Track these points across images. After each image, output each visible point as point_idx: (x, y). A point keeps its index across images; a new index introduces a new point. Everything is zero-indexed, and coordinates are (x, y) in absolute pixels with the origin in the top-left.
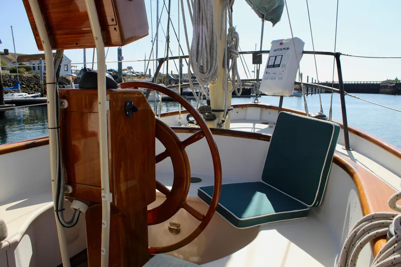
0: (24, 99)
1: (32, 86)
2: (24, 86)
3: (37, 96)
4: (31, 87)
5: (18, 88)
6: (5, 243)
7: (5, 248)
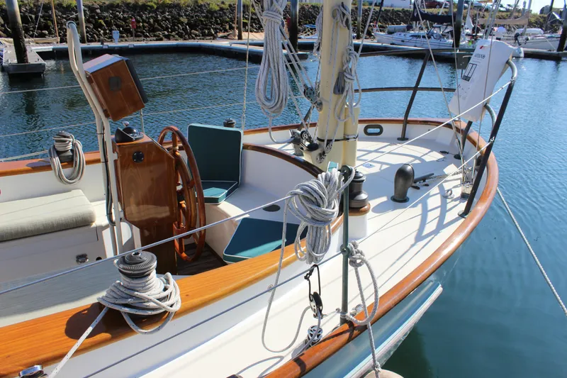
6: (94, 225)
7: (94, 228)
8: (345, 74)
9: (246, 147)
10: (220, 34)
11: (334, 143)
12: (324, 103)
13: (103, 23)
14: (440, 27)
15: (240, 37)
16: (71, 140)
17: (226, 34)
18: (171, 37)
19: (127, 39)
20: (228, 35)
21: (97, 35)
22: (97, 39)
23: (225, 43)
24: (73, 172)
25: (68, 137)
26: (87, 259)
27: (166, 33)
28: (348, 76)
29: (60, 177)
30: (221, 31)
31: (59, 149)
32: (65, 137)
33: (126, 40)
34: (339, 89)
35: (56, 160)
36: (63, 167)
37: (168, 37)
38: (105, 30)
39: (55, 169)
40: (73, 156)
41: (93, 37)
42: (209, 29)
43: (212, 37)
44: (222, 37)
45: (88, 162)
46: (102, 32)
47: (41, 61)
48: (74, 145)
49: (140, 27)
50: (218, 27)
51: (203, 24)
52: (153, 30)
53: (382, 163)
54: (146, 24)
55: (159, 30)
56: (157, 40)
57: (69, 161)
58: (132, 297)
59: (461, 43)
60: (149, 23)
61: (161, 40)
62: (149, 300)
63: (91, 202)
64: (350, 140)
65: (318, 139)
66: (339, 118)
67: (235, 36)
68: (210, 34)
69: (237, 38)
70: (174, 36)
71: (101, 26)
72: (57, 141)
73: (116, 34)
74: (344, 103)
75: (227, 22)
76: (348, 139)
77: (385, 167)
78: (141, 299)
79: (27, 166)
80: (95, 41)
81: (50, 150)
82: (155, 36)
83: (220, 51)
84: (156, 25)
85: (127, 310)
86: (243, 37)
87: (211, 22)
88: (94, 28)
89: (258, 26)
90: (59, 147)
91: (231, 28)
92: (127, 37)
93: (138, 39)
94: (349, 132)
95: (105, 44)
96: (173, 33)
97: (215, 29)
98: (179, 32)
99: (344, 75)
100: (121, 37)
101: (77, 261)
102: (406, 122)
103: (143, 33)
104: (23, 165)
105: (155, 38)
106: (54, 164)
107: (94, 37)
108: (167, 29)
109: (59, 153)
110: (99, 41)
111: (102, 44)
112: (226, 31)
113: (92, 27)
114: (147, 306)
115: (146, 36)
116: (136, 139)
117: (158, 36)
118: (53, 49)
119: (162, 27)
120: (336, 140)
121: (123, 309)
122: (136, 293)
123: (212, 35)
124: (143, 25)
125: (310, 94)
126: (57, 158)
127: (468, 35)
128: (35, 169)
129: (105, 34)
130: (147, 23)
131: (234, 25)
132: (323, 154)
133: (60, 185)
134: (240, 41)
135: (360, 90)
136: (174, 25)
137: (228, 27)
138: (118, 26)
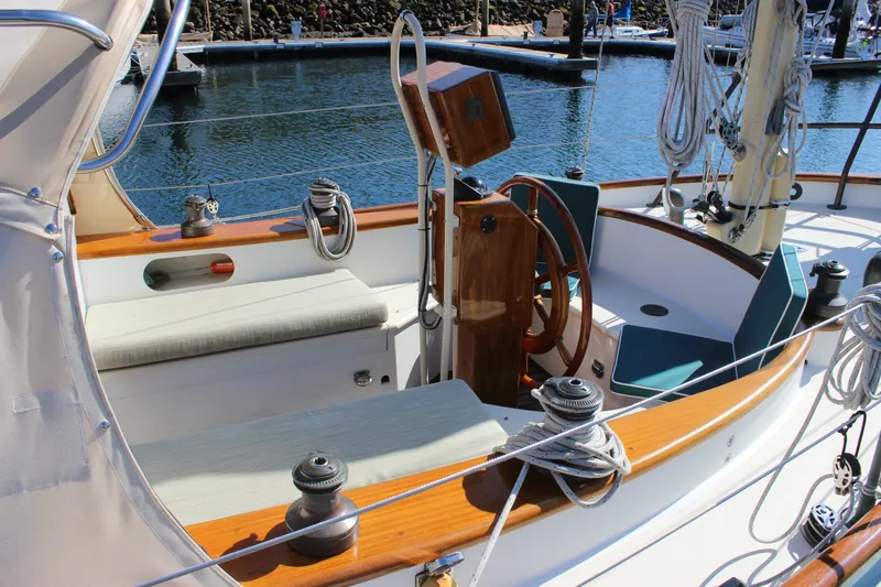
0: (632, 40)
1: (659, 10)
2: (643, 9)
3: (661, 35)
4: (655, 12)
5: (625, 16)
6: (385, 326)
7: (385, 330)
8: (787, 102)
9: (603, 212)
10: (453, 28)
11: (758, 212)
12: (748, 148)
13: (274, 9)
14: (812, 17)
15: (484, 33)
16: (336, 191)
17: (460, 27)
18: (376, 31)
19: (309, 33)
20: (466, 29)
21: (265, 28)
22: (265, 33)
23: (462, 42)
24: (338, 241)
25: (333, 188)
26: (369, 378)
27: (368, 24)
28: (793, 106)
29: (320, 249)
30: (452, 22)
31: (318, 206)
32: (329, 187)
33: (308, 36)
34: (774, 126)
35: (315, 222)
36: (325, 233)
37: (371, 32)
38: (276, 20)
39: (313, 237)
40: (338, 216)
41: (258, 30)
42: (434, 20)
43: (438, 32)
44: (455, 32)
45: (361, 227)
46: (272, 22)
47: (195, 68)
48: (340, 200)
49: (328, 15)
50: (448, 16)
51: (424, 11)
52: (348, 20)
53: (819, 246)
54: (337, 12)
55: (357, 20)
56: (354, 36)
57: (333, 225)
58: (569, 449)
59: (848, 44)
60: (342, 9)
61: (361, 35)
62: (597, 456)
63: (371, 286)
64: (780, 208)
65: (730, 204)
66: (769, 173)
67: (475, 30)
68: (434, 27)
69: (479, 33)
70: (380, 31)
71: (271, 14)
72: (314, 193)
73: (296, 26)
74: (779, 148)
75: (461, 9)
76: (777, 206)
77: (823, 252)
78: (585, 453)
79: (272, 229)
80: (262, 37)
81: (304, 207)
82: (351, 29)
83: (457, 53)
84: (353, 13)
85: (564, 469)
86: (490, 33)
87: (437, 9)
88: (261, 17)
89: (509, 14)
90: (318, 202)
91: (469, 18)
92: (310, 30)
93: (325, 33)
94: (777, 196)
95: (280, 41)
96: (379, 25)
97: (444, 19)
98: (388, 24)
99: (785, 105)
100: (303, 31)
101: (356, 380)
102: (844, 180)
103: (333, 25)
104: (264, 228)
105: (351, 33)
106: (312, 230)
107: (261, 31)
108: (369, 19)
109: (318, 212)
110: (269, 37)
111: (276, 41)
112: (459, 22)
113: (257, 16)
114: (593, 464)
115: (338, 30)
116: (485, 196)
117: (357, 30)
118: (204, 49)
119: (361, 14)
120: (761, 208)
121: (558, 467)
122: (577, 443)
123: (438, 28)
124: (334, 13)
125: (730, 133)
126: (316, 219)
127: (861, 29)
128: (286, 234)
129: (277, 26)
130: (339, 9)
131: (472, 14)
132: (740, 229)
133: (320, 262)
134: (484, 39)
135: (805, 126)
136: (381, 12)
137: (463, 16)
138: (297, 15)
